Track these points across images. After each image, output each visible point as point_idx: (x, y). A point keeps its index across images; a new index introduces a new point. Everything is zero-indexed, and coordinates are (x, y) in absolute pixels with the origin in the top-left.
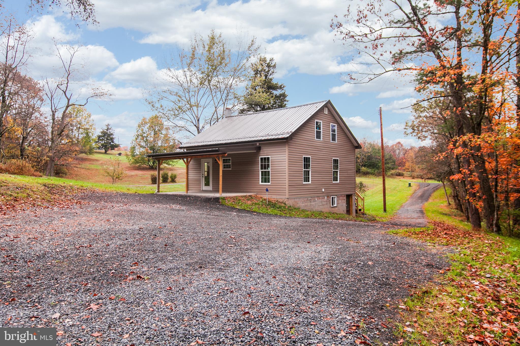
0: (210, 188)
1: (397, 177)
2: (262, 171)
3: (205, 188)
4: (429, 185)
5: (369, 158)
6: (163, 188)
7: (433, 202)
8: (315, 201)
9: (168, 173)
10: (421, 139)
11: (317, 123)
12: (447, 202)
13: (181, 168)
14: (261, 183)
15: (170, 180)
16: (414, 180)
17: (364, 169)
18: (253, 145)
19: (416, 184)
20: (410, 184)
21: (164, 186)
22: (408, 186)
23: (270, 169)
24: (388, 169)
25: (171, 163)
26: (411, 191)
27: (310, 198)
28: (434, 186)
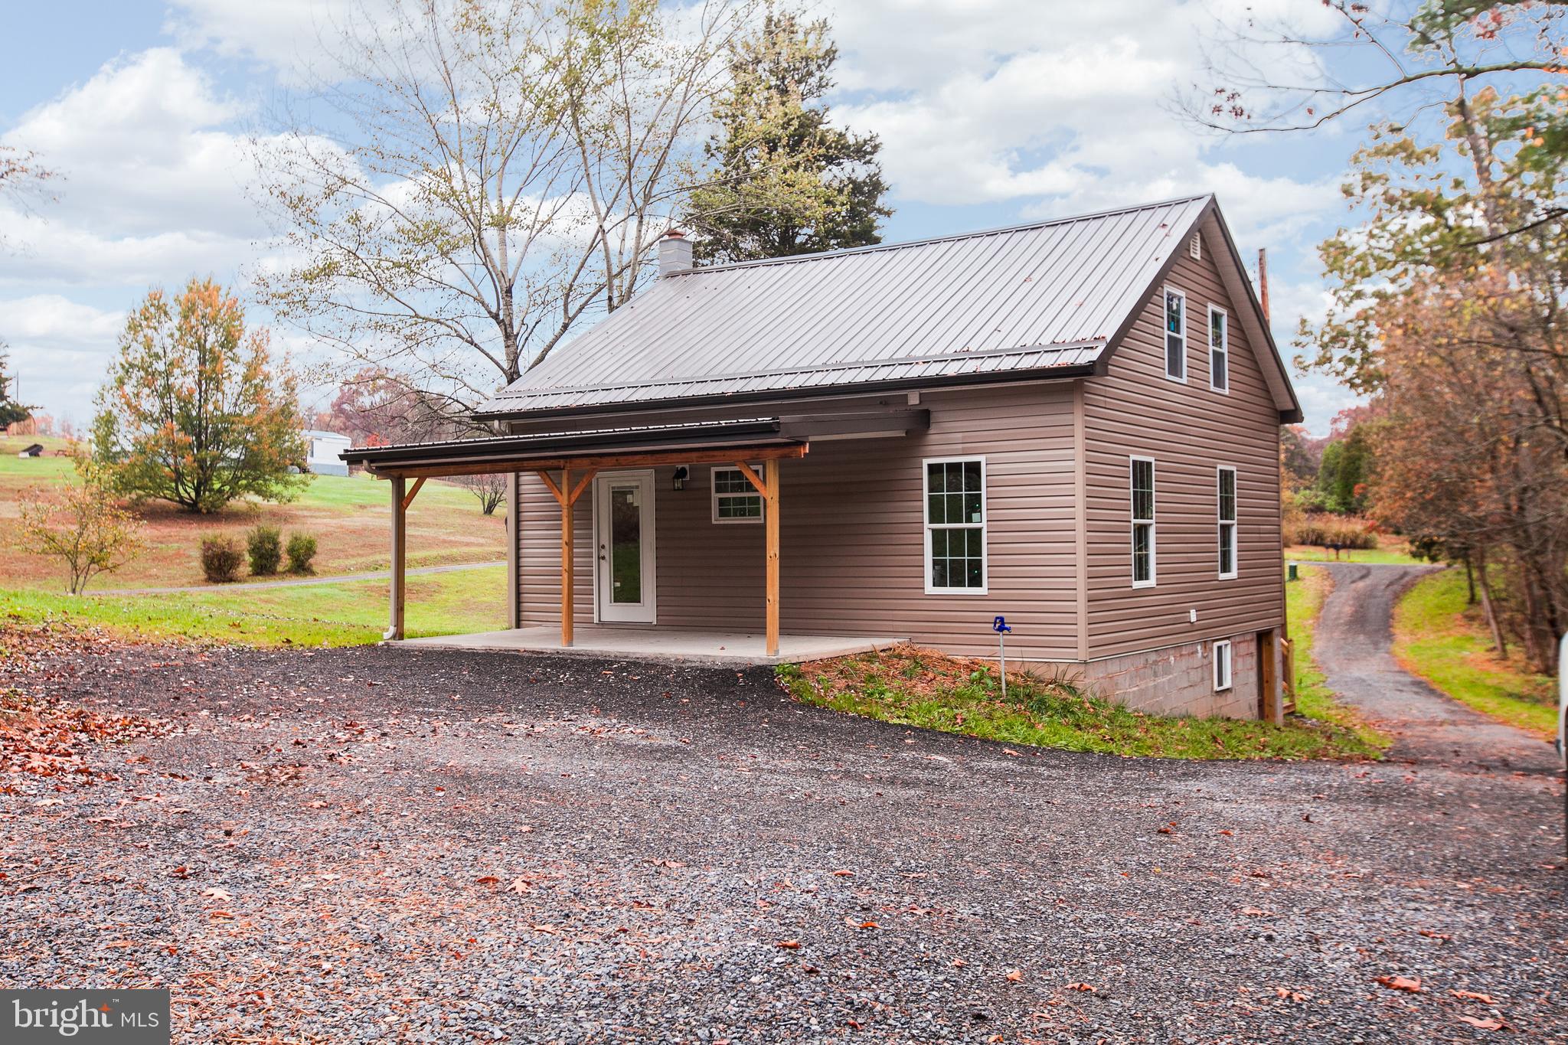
0: (645, 611)
2: (934, 531)
3: (614, 612)
4: (1366, 572)
6: (266, 602)
8: (1170, 668)
9: (278, 534)
11: (1170, 299)
13: (318, 509)
14: (930, 589)
15: (285, 562)
18: (885, 402)
19: (1317, 569)
21: (268, 592)
23: (982, 521)
25: (276, 488)
27: (1155, 656)
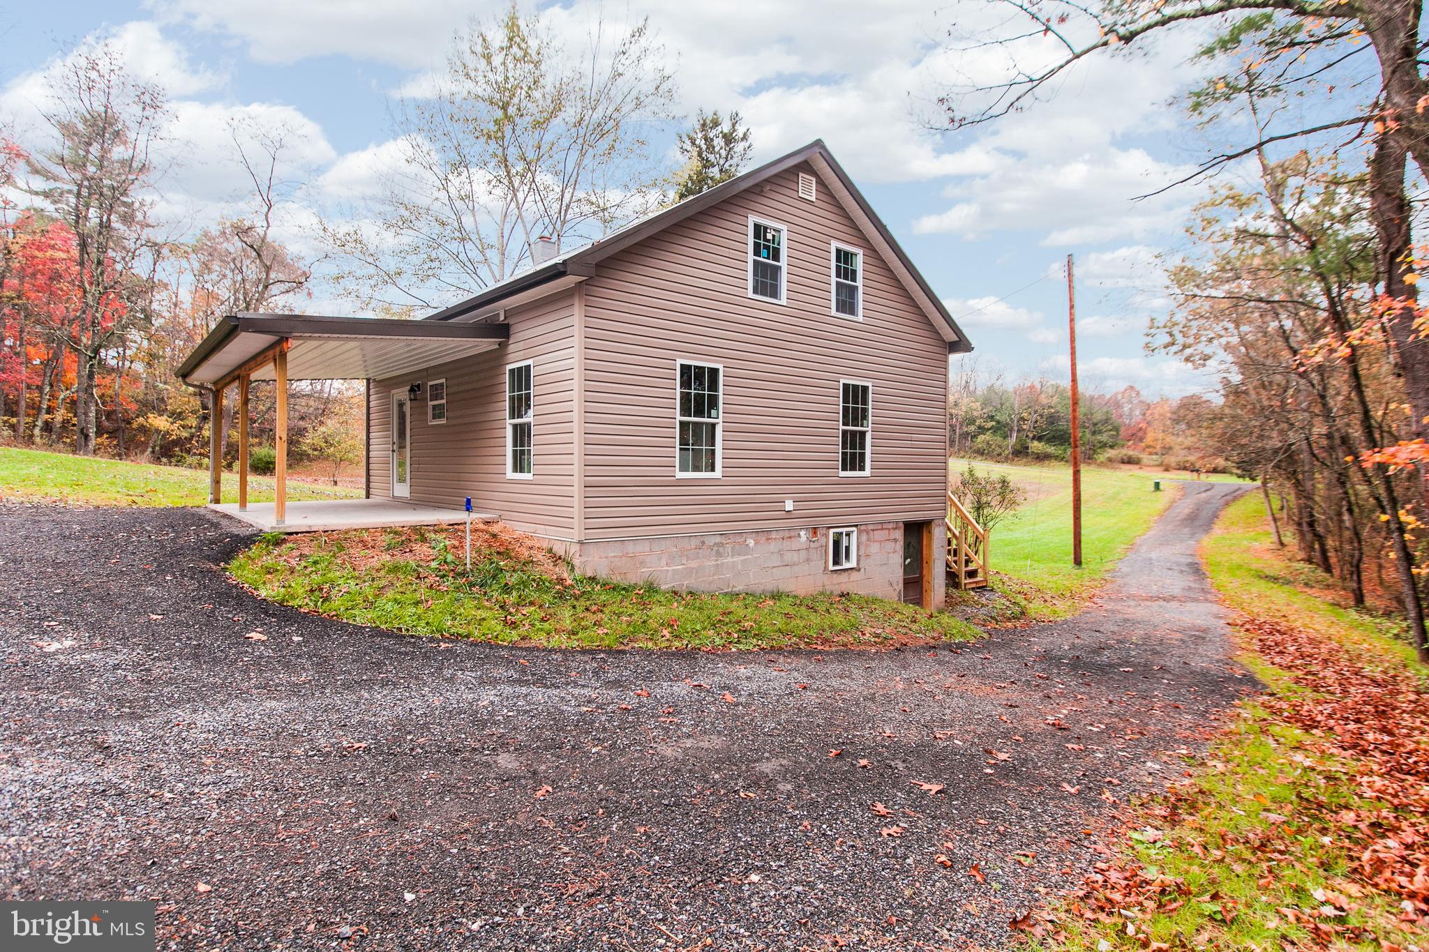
0: (406, 490)
1: (1123, 466)
2: (512, 425)
4: (1211, 487)
5: (1052, 419)
7: (1227, 536)
8: (746, 549)
10: (1193, 362)
11: (759, 230)
12: (1275, 539)
14: (510, 474)
16: (1167, 475)
17: (1036, 446)
19: (1176, 484)
20: (1157, 485)
22: (1153, 489)
23: (531, 416)
24: (1101, 447)
26: (1161, 500)
27: (718, 539)
28: (1226, 490)
